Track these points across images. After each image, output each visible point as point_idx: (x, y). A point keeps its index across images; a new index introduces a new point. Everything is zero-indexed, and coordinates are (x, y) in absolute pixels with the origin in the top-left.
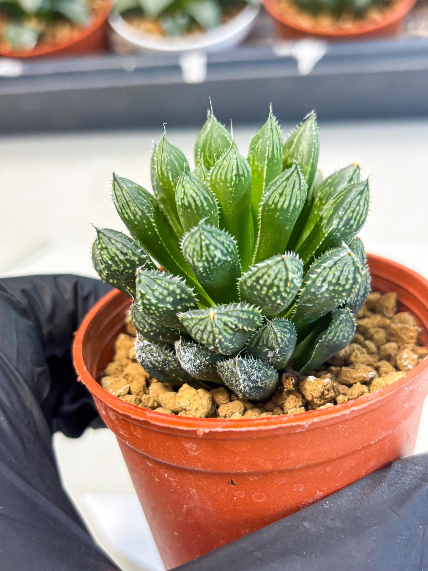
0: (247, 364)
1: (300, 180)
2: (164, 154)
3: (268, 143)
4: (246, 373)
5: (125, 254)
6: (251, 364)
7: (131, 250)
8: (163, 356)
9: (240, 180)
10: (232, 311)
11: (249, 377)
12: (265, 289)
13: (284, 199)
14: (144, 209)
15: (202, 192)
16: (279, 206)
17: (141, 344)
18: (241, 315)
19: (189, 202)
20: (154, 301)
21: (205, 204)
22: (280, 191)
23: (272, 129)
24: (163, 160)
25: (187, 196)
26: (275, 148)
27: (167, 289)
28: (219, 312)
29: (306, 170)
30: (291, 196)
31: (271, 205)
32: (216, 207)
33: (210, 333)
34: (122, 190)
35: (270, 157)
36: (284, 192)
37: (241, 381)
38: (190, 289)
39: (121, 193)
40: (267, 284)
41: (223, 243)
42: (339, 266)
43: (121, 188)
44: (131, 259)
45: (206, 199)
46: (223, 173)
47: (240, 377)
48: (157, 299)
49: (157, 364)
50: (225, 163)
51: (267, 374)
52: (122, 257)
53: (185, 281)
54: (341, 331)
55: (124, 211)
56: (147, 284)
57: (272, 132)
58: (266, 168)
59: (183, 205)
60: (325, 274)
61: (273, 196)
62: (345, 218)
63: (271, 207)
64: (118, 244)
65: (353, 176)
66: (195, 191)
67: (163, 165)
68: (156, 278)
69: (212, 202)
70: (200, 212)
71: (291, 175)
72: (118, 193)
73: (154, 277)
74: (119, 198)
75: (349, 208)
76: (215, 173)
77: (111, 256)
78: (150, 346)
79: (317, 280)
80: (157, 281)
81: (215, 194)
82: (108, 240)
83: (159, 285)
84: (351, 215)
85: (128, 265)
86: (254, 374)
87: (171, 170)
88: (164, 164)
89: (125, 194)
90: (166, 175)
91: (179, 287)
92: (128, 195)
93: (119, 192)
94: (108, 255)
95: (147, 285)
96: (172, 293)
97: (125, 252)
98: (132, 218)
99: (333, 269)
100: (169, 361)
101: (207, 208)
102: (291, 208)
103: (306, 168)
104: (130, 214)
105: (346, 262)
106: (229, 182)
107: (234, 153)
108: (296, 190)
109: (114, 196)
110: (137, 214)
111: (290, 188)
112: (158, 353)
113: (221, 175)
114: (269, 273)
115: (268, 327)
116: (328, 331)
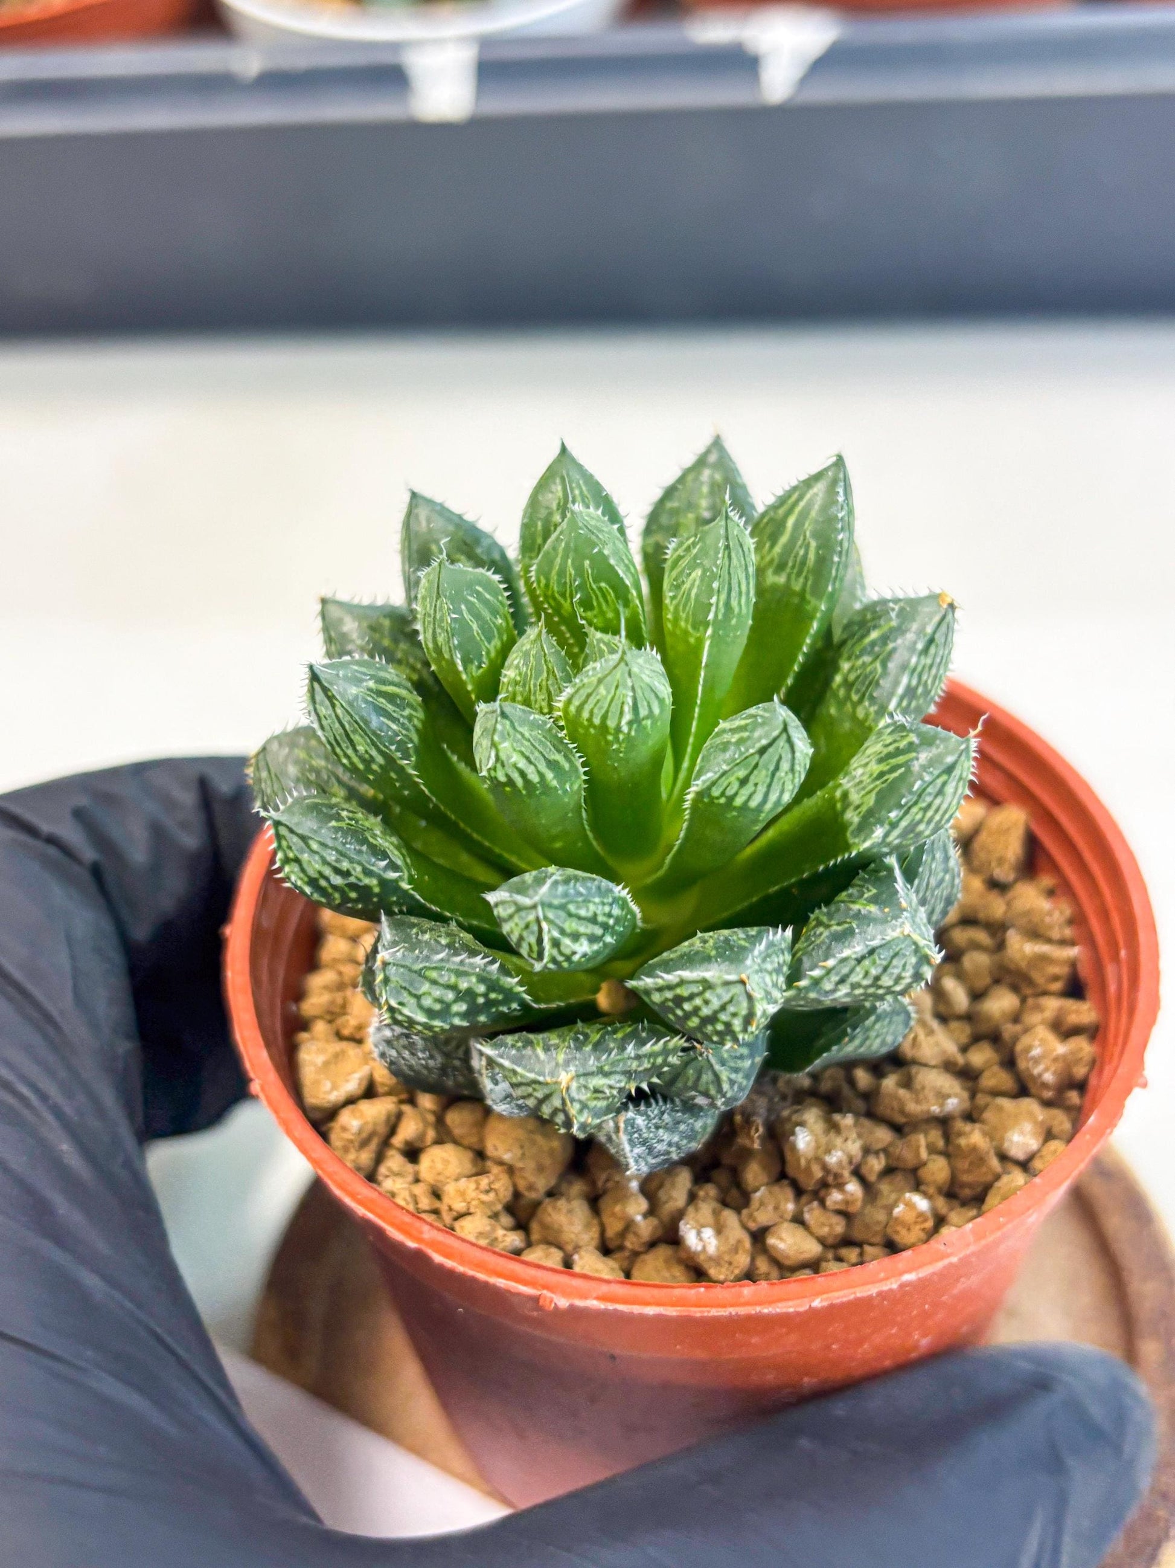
0: (646, 1122)
1: (793, 752)
2: (442, 603)
3: (715, 585)
4: (644, 1143)
5: (346, 874)
6: (654, 1118)
7: (360, 863)
8: (439, 1059)
9: (641, 728)
10: (613, 1064)
11: (650, 1150)
12: (696, 1019)
13: (750, 791)
14: (390, 750)
15: (541, 753)
16: (738, 801)
18: (634, 1065)
19: (507, 775)
20: (421, 1018)
21: (549, 775)
22: (742, 774)
23: (727, 547)
24: (438, 617)
25: (503, 766)
26: (733, 594)
27: (453, 988)
28: (581, 1071)
29: (816, 609)
30: (769, 786)
31: (718, 798)
32: (577, 770)
34: (333, 706)
35: (720, 617)
36: (752, 778)
37: (631, 1162)
38: (509, 980)
39: (330, 712)
40: (702, 1013)
41: (593, 920)
42: (880, 958)
43: (331, 698)
44: (361, 884)
45: (552, 765)
46: (596, 711)
47: (629, 1155)
48: (430, 1013)
49: (425, 1072)
50: (602, 690)
51: (692, 1130)
52: (338, 880)
53: (497, 965)
54: (877, 1036)
55: (338, 750)
56: (404, 985)
57: (729, 554)
58: (707, 643)
59: (493, 780)
60: (845, 970)
61: (724, 782)
62: (904, 824)
63: (716, 801)
64: (330, 851)
65: (934, 632)
66: (522, 753)
67: (438, 631)
68: (425, 967)
69: (567, 766)
70: (538, 792)
71: (770, 745)
72: (323, 711)
73: (421, 966)
74: (324, 722)
75: (916, 803)
76: (576, 702)
77: (308, 877)
78: (407, 1036)
79: (825, 979)
80: (429, 973)
81: (575, 745)
82: (301, 844)
83: (434, 982)
84: (919, 817)
85: (353, 895)
86: (663, 1140)
87: (460, 647)
88: (442, 628)
89: (341, 716)
90: (447, 656)
91: (481, 979)
92: (348, 718)
93: (326, 708)
94: (302, 875)
95: (405, 988)
96: (468, 995)
97: (345, 869)
98: (361, 766)
99: (866, 962)
100: (455, 1068)
101: (555, 783)
102: (768, 806)
103: (814, 602)
104: (356, 760)
105: (897, 949)
106: (611, 734)
107: (626, 675)
108: (783, 774)
109: (313, 713)
110: (372, 759)
111: (768, 770)
112: (427, 1053)
113: (591, 713)
114: (708, 995)
115: (700, 1058)
116: (847, 1039)
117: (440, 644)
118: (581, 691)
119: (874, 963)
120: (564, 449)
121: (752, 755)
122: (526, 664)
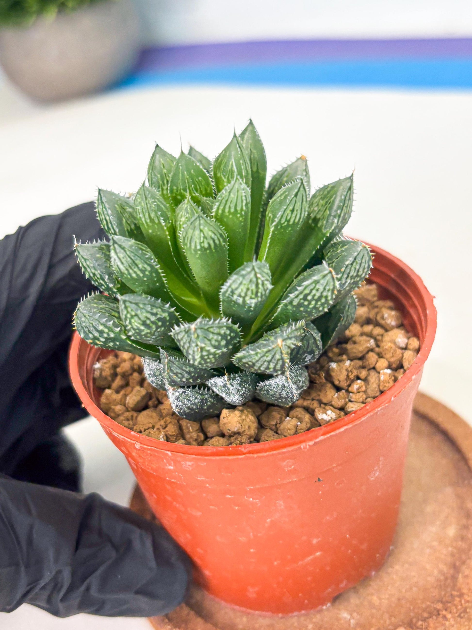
2: (148, 201)
5: (155, 314)
8: (199, 397)
10: (291, 333)
12: (313, 302)
13: (295, 214)
14: (152, 263)
16: (291, 222)
17: (177, 394)
18: (296, 333)
19: (208, 243)
20: (213, 350)
21: (221, 240)
22: (291, 208)
25: (206, 239)
27: (219, 334)
28: (283, 338)
30: (301, 209)
31: (284, 223)
32: (226, 239)
33: (278, 360)
34: (125, 251)
36: (295, 207)
37: (295, 391)
38: (236, 326)
39: (125, 254)
40: (316, 297)
43: (123, 249)
44: (162, 317)
45: (220, 235)
46: (232, 205)
47: (293, 388)
49: (194, 407)
50: (232, 195)
52: (153, 318)
53: (230, 320)
55: (131, 271)
60: (348, 271)
61: (285, 214)
63: (283, 225)
64: (148, 306)
67: (150, 212)
68: (208, 327)
69: (224, 236)
70: (218, 249)
71: (299, 191)
72: (122, 256)
74: (123, 260)
75: (344, 205)
76: (221, 208)
77: (142, 321)
78: (185, 392)
79: (342, 278)
80: (210, 330)
83: (213, 333)
85: (160, 324)
88: (152, 211)
89: (129, 254)
90: (157, 221)
91: (227, 328)
92: (132, 254)
93: (123, 253)
94: (139, 322)
95: (205, 338)
96: (224, 337)
97: (155, 312)
98: (141, 275)
99: (355, 264)
100: (206, 399)
104: (139, 272)
106: (239, 213)
107: (240, 185)
110: (146, 270)
111: (300, 202)
112: (194, 397)
113: (230, 208)
114: (317, 287)
115: (307, 334)
116: (342, 318)
117: (152, 218)
118: (223, 201)
119: (357, 263)
120: (157, 146)
121: (293, 197)
122: (188, 213)
